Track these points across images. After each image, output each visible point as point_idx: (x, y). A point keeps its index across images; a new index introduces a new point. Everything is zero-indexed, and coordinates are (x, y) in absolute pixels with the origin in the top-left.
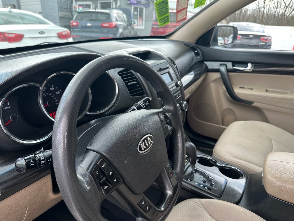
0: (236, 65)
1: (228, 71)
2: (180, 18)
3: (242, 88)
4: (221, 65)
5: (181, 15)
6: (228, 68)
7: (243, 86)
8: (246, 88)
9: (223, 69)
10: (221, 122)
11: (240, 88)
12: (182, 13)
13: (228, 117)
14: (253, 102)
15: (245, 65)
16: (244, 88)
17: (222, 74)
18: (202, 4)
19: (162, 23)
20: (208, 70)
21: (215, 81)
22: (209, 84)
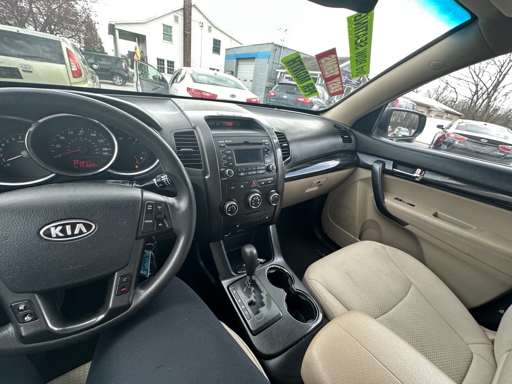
0: (398, 166)
1: (384, 171)
2: (334, 90)
3: (398, 199)
4: (377, 162)
5: (334, 86)
6: (386, 167)
7: (400, 198)
8: (403, 202)
9: (378, 167)
10: (358, 233)
11: (396, 199)
12: (335, 83)
13: (372, 231)
14: (407, 224)
15: (412, 170)
16: (401, 200)
17: (374, 173)
18: (365, 72)
19: (307, 93)
20: (358, 164)
21: (363, 180)
22: (356, 182)
